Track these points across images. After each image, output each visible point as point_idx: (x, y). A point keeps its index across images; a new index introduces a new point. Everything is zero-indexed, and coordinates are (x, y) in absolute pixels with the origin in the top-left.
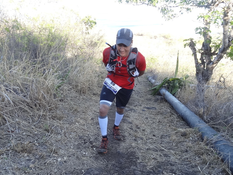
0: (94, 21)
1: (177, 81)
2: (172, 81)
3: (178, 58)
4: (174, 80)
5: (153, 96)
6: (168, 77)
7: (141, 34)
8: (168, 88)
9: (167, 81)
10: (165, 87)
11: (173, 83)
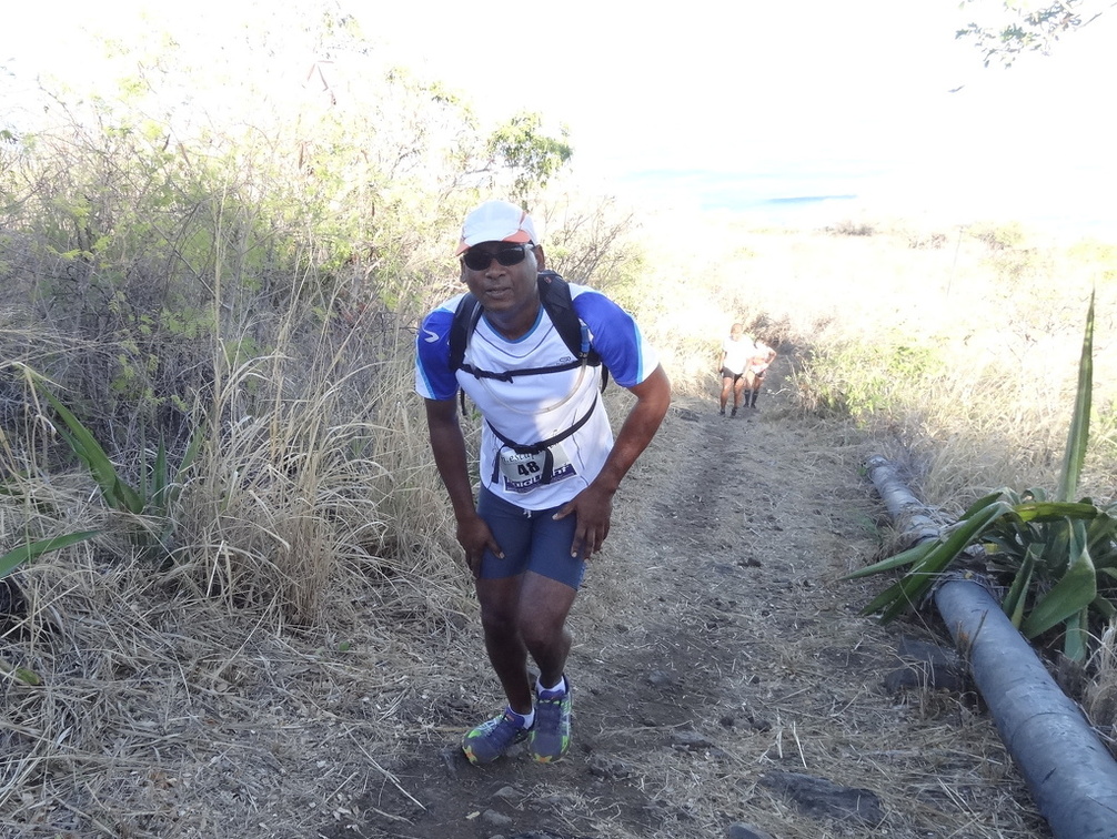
0: (560, 140)
1: (1082, 523)
2: (1038, 519)
3: (1088, 351)
4: (1053, 519)
5: (884, 622)
6: (1006, 490)
7: (858, 227)
8: (1006, 579)
9: (992, 524)
10: (978, 566)
11: (1049, 537)
